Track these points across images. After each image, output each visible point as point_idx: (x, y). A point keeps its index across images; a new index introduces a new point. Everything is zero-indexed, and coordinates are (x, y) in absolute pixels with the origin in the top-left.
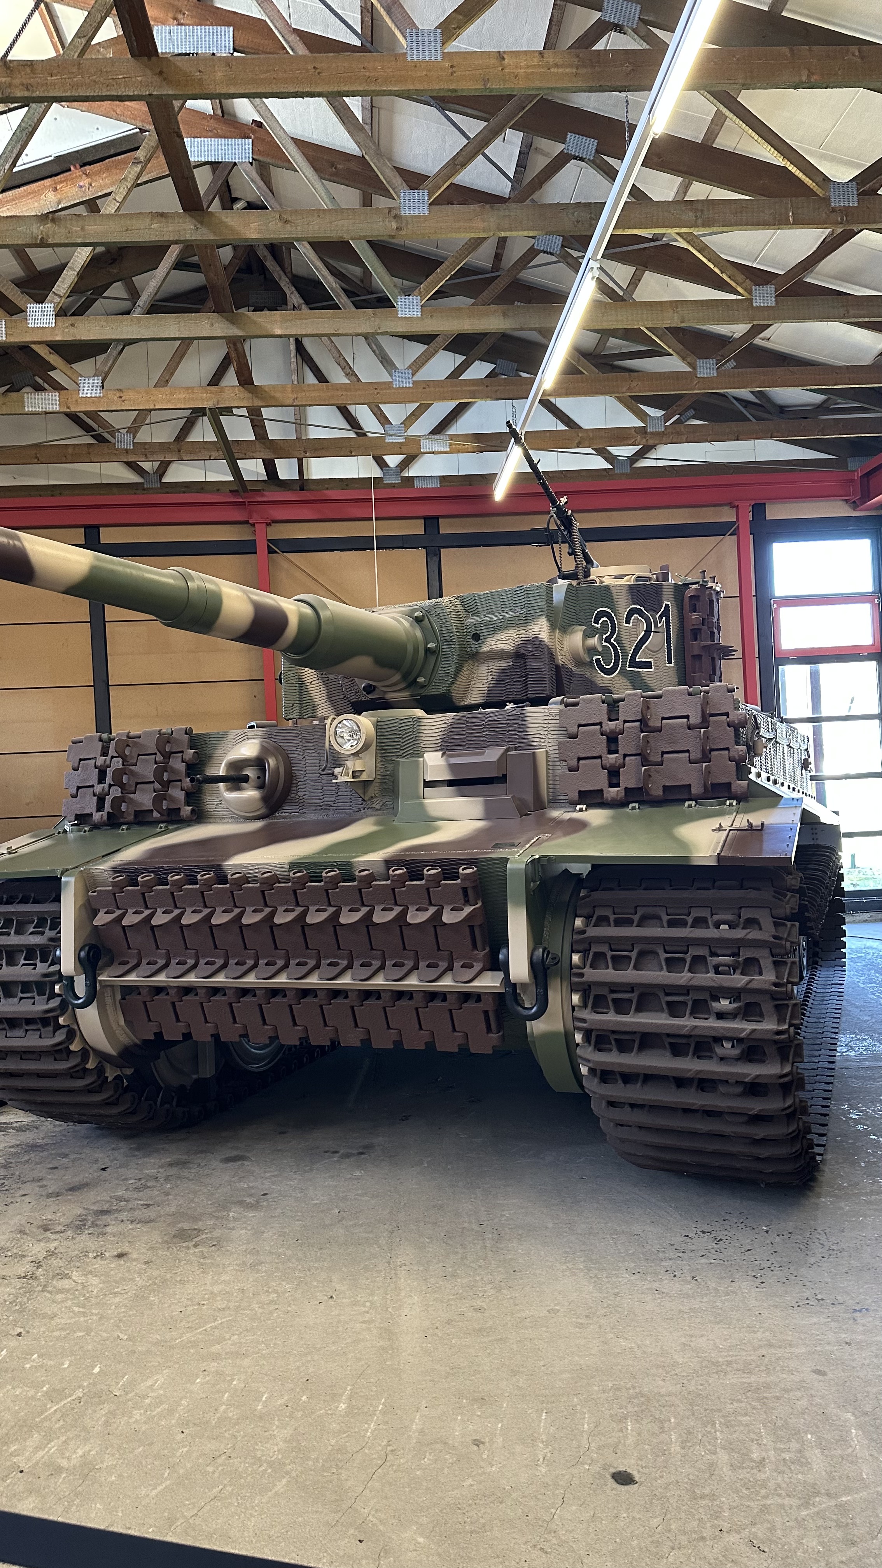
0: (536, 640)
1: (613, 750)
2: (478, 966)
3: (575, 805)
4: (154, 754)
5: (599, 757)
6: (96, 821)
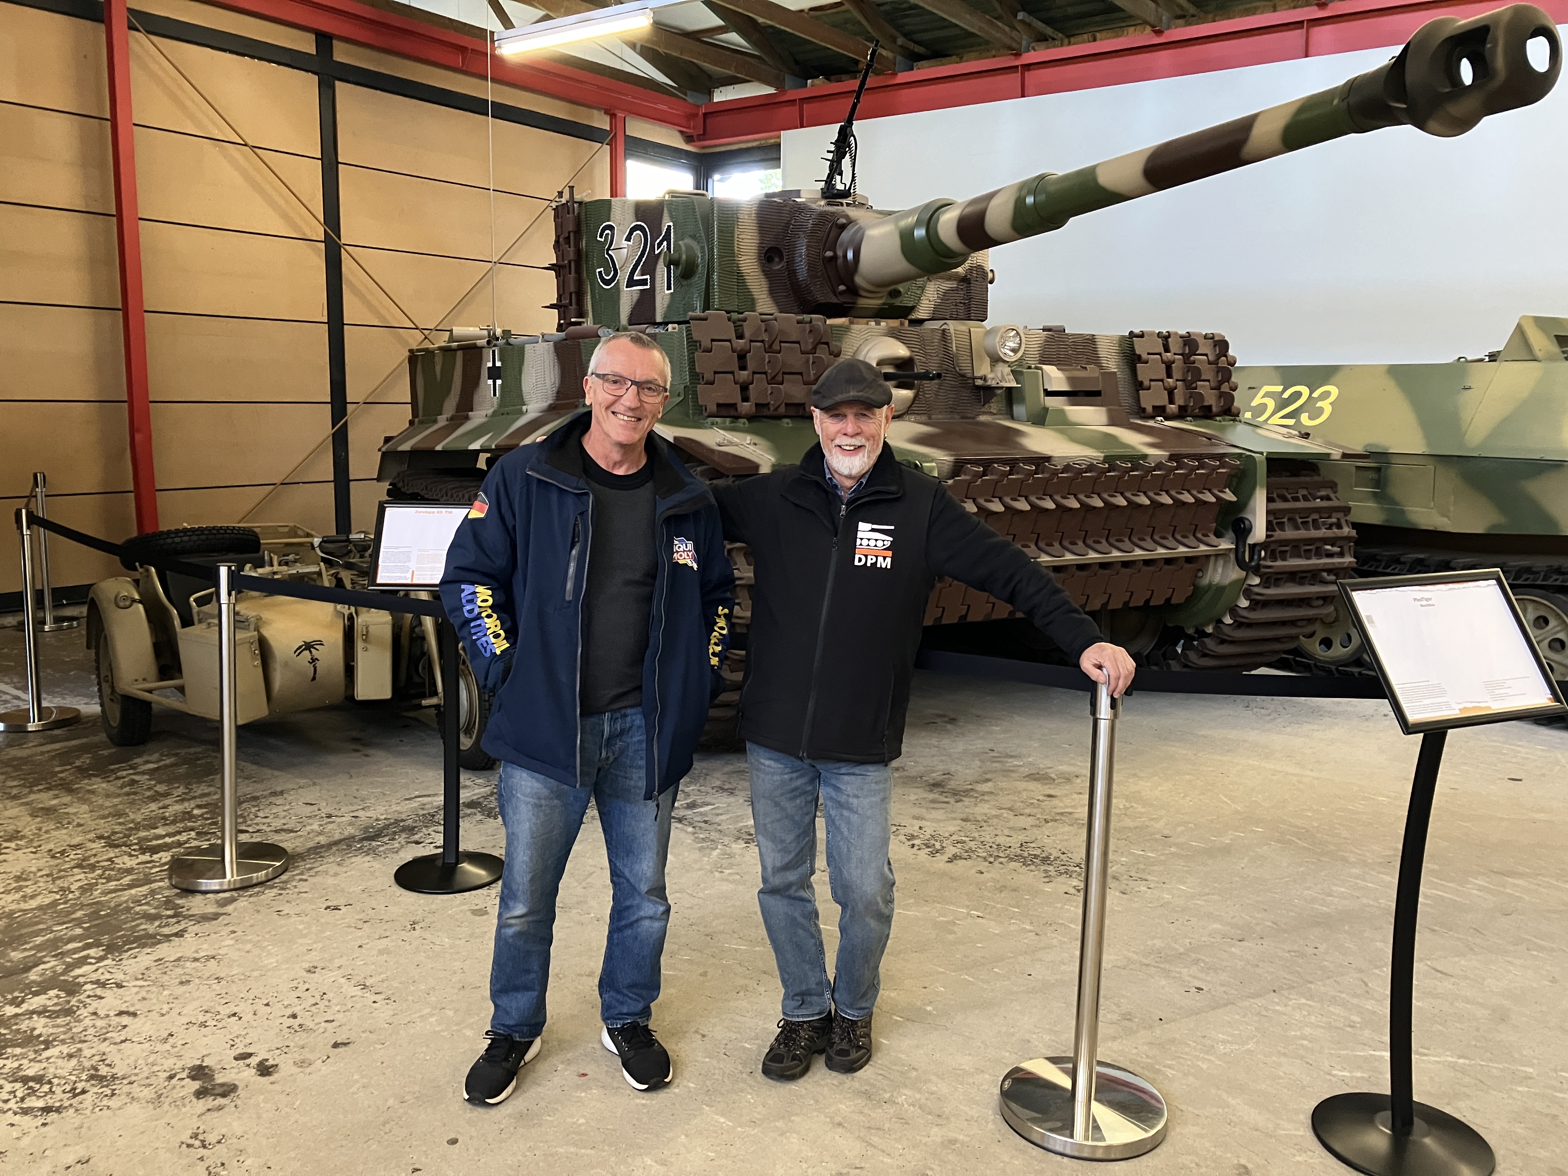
0: (980, 267)
1: (1169, 376)
2: (1212, 536)
3: (1153, 417)
4: (798, 342)
5: (1162, 380)
6: (744, 412)
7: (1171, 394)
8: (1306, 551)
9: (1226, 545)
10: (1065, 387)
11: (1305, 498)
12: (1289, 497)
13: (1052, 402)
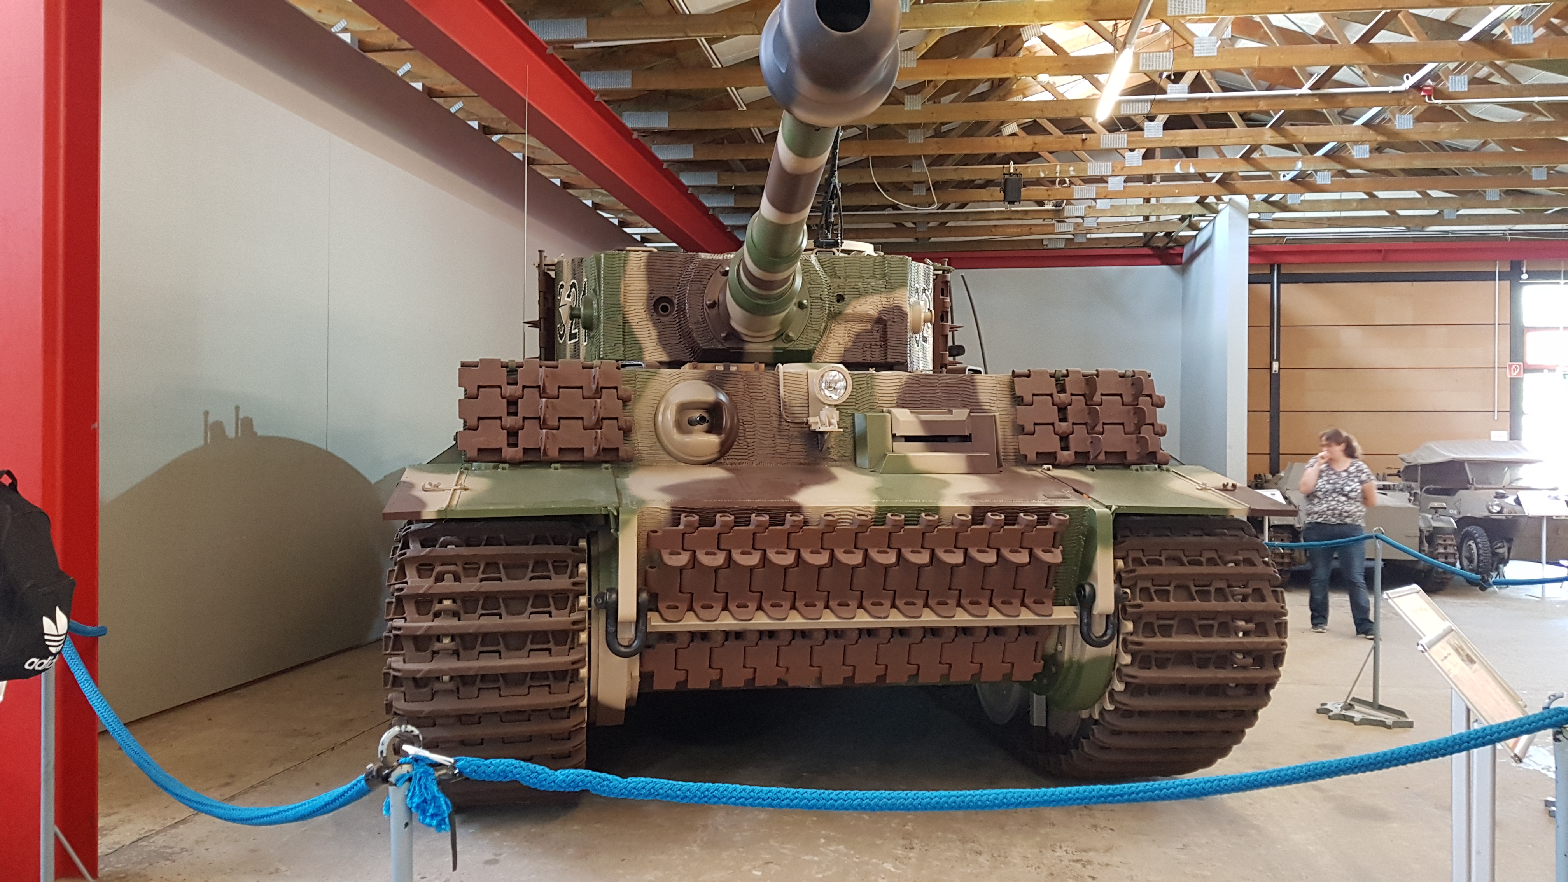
0: (897, 308)
1: (1063, 419)
2: (1049, 602)
3: (1035, 465)
4: (581, 387)
5: (1053, 424)
6: (508, 458)
7: (1064, 439)
8: (1200, 626)
9: (1066, 614)
10: (919, 432)
11: (1211, 562)
12: (1185, 560)
13: (902, 448)
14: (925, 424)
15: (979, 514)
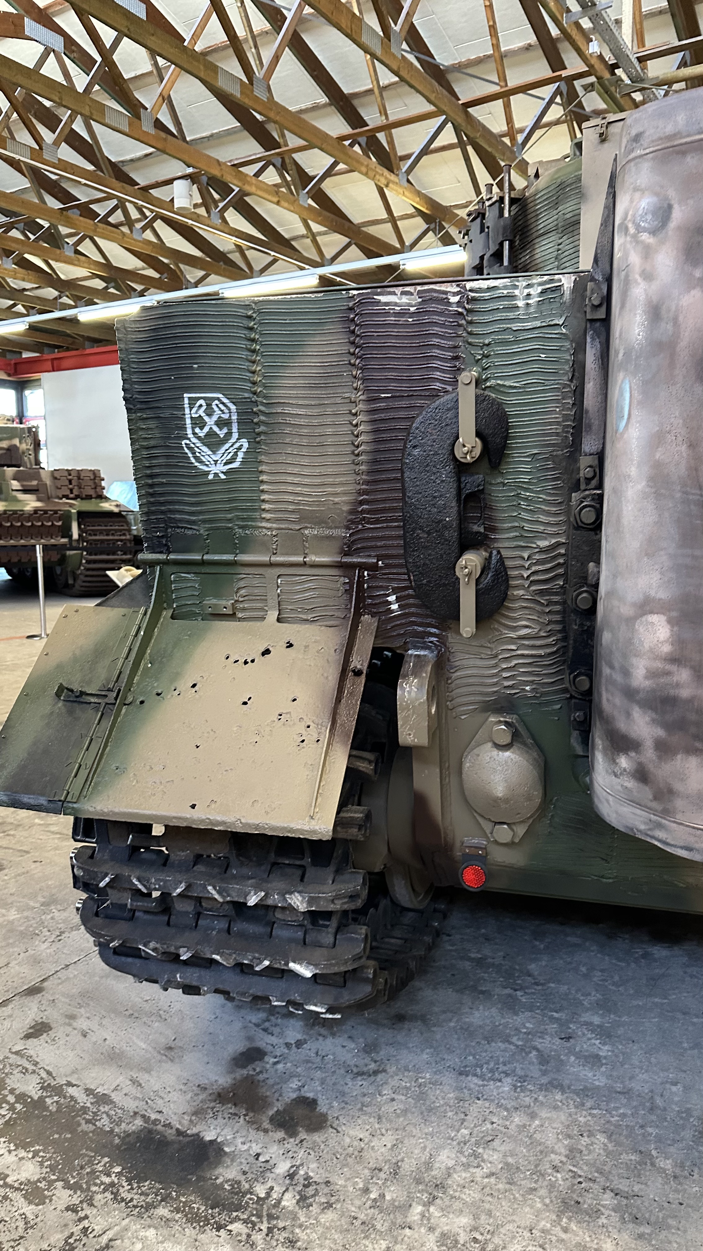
0: (15, 446)
1: (71, 484)
2: (58, 537)
3: (61, 499)
5: (67, 486)
7: (71, 491)
9: (64, 540)
10: (21, 488)
13: (14, 493)
14: (22, 486)
15: (36, 511)
